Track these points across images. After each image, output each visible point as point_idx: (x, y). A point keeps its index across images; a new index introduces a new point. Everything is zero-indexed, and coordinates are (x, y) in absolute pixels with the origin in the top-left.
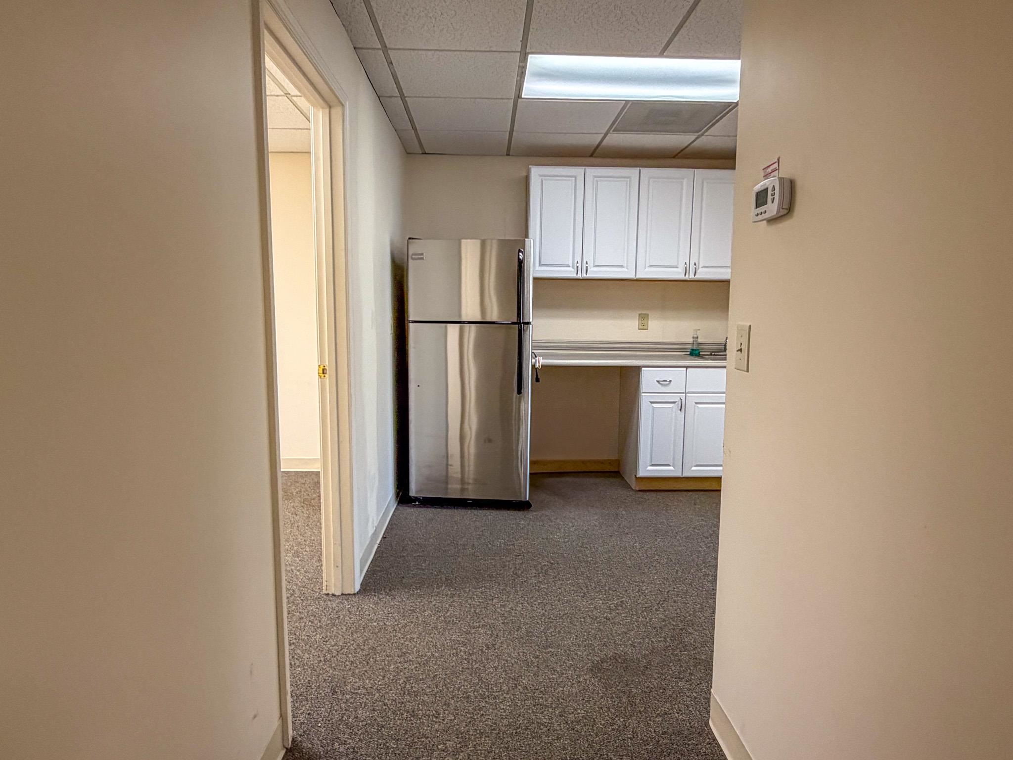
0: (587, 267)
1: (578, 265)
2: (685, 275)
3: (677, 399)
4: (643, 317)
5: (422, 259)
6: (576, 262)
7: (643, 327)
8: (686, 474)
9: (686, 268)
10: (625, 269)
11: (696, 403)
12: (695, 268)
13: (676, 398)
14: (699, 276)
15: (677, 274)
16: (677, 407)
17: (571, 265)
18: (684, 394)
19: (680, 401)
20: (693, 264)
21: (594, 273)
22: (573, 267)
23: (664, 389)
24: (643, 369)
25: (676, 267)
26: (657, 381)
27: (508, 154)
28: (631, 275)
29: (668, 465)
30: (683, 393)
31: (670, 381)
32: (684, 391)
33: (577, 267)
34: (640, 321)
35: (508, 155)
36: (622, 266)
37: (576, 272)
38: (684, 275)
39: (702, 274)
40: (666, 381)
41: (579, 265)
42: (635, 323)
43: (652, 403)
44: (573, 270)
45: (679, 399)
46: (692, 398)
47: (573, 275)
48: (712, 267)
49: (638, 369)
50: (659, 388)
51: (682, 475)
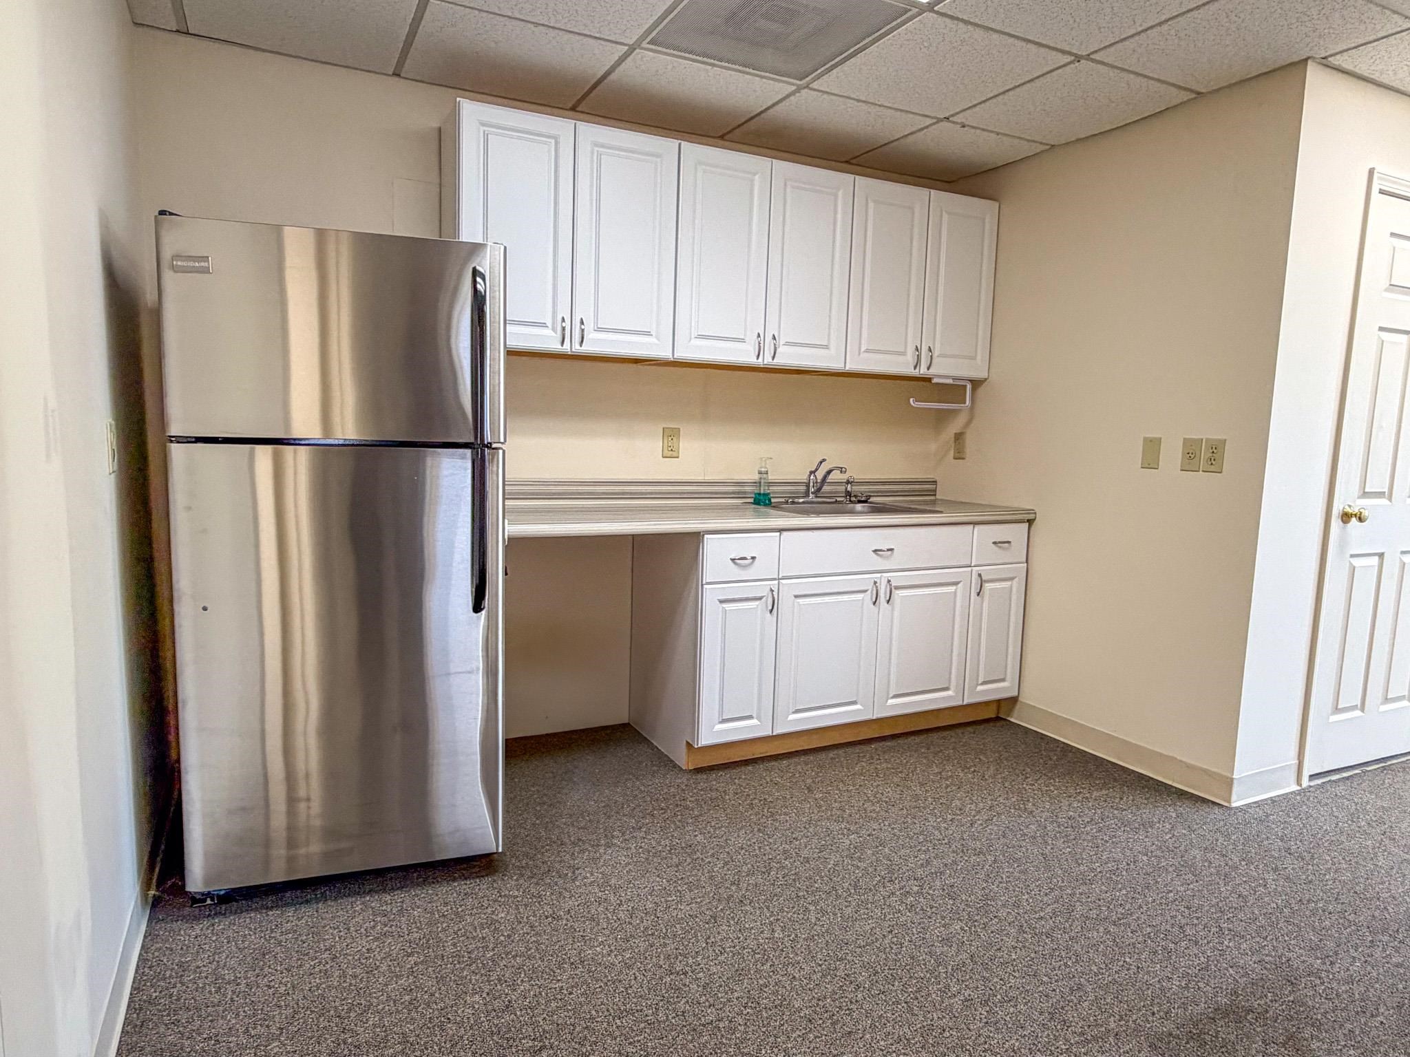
0: (583, 330)
1: (564, 324)
2: (758, 358)
3: (764, 592)
4: (671, 435)
5: (205, 271)
6: (559, 319)
7: (671, 453)
8: (778, 731)
9: (759, 343)
10: (652, 340)
11: (796, 597)
12: (775, 345)
13: (762, 589)
14: (781, 361)
15: (745, 355)
16: (764, 605)
17: (549, 324)
18: (776, 582)
19: (770, 595)
20: (771, 336)
21: (596, 344)
22: (554, 329)
23: (744, 575)
24: (706, 536)
25: (742, 341)
26: (731, 559)
27: (397, 72)
28: (665, 353)
29: (750, 717)
30: (774, 579)
31: (753, 558)
32: (776, 577)
33: (564, 329)
34: (666, 441)
35: (396, 74)
36: (648, 334)
37: (560, 339)
38: (755, 358)
39: (788, 357)
40: (744, 558)
41: (567, 324)
42: (657, 446)
43: (722, 601)
44: (553, 334)
45: (768, 589)
46: (788, 589)
47: (554, 345)
48: (798, 345)
49: (696, 538)
50: (736, 573)
51: (772, 733)
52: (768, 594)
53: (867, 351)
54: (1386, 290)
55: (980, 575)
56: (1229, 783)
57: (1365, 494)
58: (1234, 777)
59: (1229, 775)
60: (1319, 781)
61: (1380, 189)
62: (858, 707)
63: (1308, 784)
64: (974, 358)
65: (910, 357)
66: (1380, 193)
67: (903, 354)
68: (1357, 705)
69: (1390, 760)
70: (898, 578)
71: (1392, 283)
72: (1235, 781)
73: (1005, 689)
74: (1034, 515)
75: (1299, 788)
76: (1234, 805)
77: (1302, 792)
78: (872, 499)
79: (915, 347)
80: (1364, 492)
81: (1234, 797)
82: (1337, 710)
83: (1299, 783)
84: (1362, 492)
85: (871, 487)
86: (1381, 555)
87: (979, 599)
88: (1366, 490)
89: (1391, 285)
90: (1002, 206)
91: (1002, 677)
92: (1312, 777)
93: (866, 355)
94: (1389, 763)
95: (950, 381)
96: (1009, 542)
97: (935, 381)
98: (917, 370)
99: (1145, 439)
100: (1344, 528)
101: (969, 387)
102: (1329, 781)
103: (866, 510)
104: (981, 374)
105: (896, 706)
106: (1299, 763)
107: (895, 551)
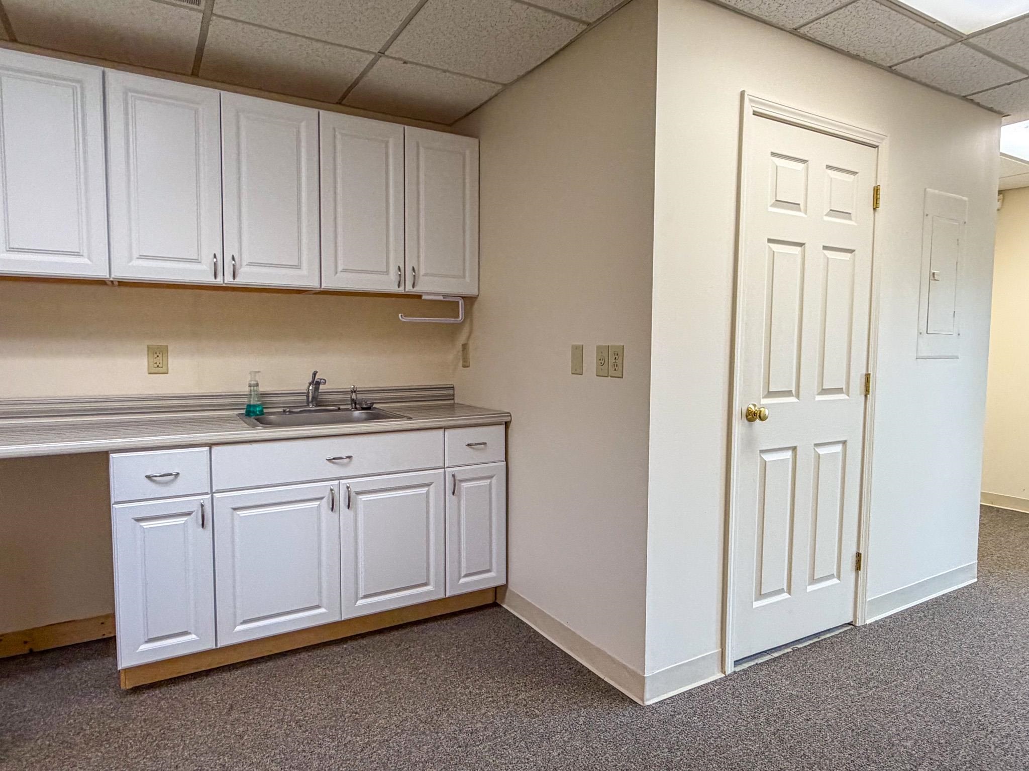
2: (216, 278)
3: (196, 508)
7: (158, 369)
8: (224, 642)
9: (215, 264)
11: (237, 509)
12: (234, 266)
13: (191, 504)
14: (242, 280)
15: (201, 274)
16: (194, 521)
18: (209, 496)
19: (200, 509)
20: (230, 257)
23: (164, 491)
24: (112, 455)
25: (197, 261)
26: (147, 477)
29: (186, 633)
30: (207, 494)
31: (178, 474)
32: (208, 490)
34: (151, 359)
36: (78, 254)
39: (248, 276)
40: (165, 475)
42: (143, 362)
43: (138, 520)
45: (197, 505)
46: (225, 501)
48: (271, 265)
50: (152, 489)
51: (216, 645)
52: (198, 511)
53: (344, 271)
54: (773, 205)
55: (454, 476)
56: (641, 680)
57: (770, 394)
58: (645, 676)
59: (641, 673)
60: (746, 666)
61: (754, 111)
62: (322, 610)
63: (733, 670)
64: (464, 277)
65: (393, 276)
66: (754, 114)
67: (387, 272)
68: (783, 589)
69: (824, 635)
70: (356, 484)
71: (778, 199)
72: (647, 681)
73: (492, 578)
74: (510, 418)
75: (724, 675)
76: (648, 703)
77: (727, 678)
78: (375, 406)
79: (397, 267)
80: (769, 392)
81: (647, 695)
82: (760, 596)
83: (723, 671)
84: (766, 392)
85: (386, 394)
86: (794, 449)
87: (454, 497)
88: (770, 390)
89: (777, 201)
90: (481, 141)
91: (488, 568)
92: (737, 663)
93: (345, 275)
94: (823, 637)
95: (441, 298)
96: (485, 444)
97: (424, 297)
98: (402, 288)
99: (573, 346)
100: (751, 426)
101: (461, 302)
102: (757, 664)
103: (364, 416)
104: (473, 291)
105: (365, 606)
106: (722, 650)
107: (354, 459)
